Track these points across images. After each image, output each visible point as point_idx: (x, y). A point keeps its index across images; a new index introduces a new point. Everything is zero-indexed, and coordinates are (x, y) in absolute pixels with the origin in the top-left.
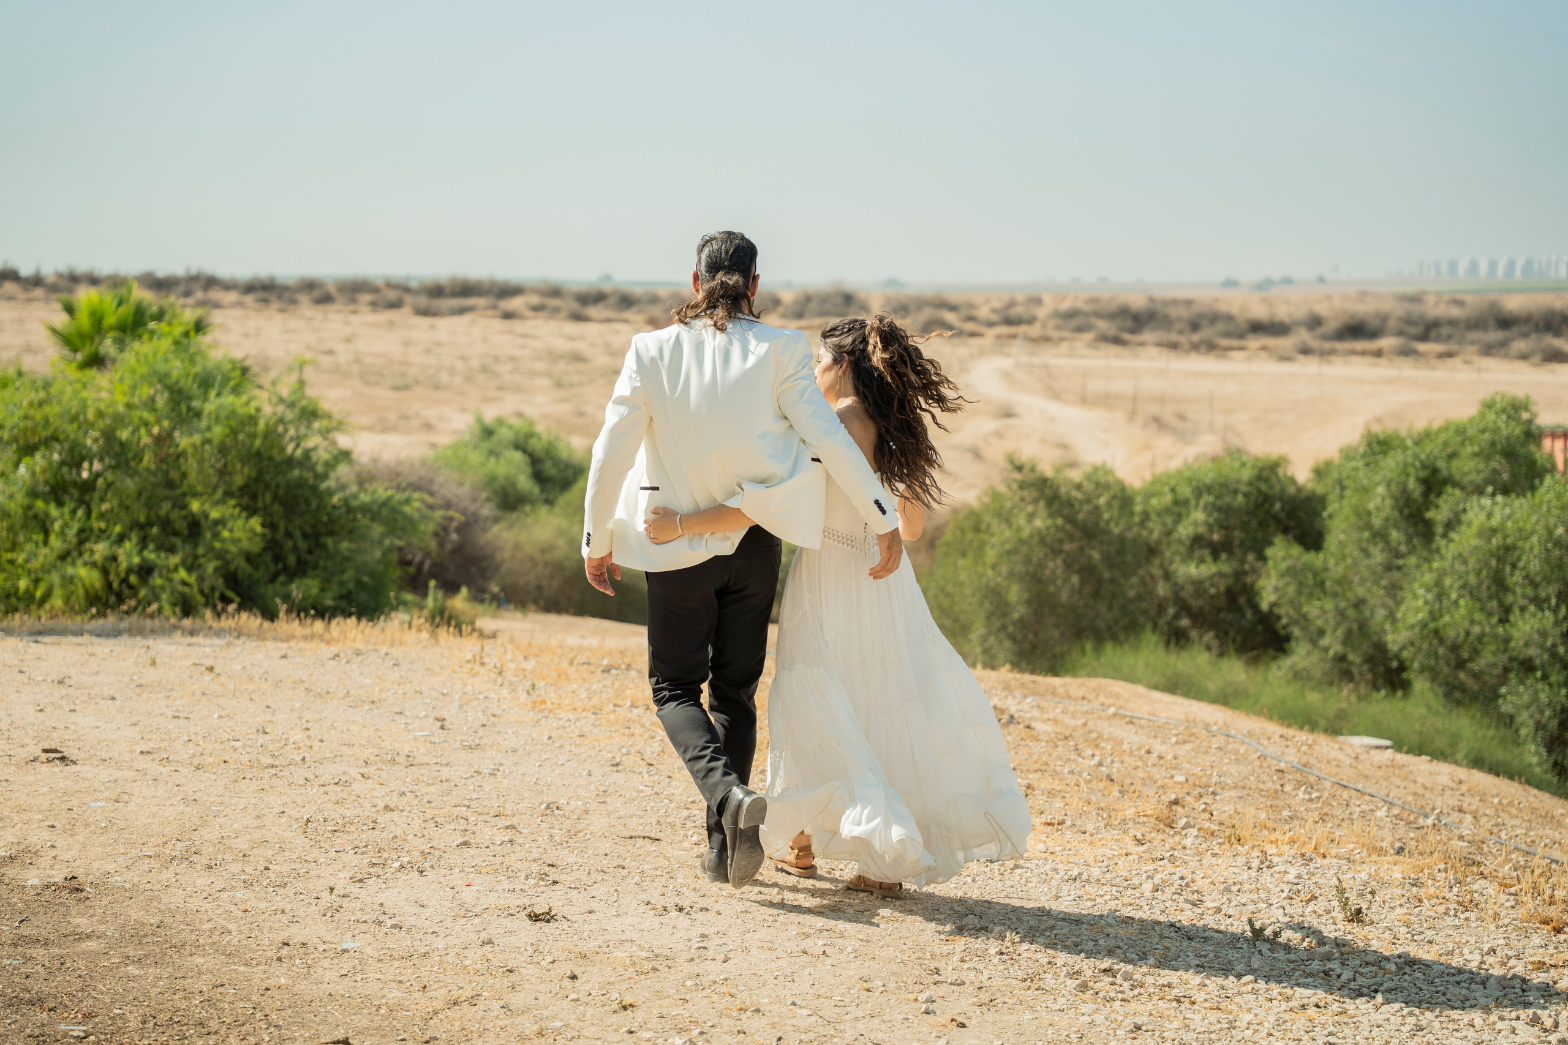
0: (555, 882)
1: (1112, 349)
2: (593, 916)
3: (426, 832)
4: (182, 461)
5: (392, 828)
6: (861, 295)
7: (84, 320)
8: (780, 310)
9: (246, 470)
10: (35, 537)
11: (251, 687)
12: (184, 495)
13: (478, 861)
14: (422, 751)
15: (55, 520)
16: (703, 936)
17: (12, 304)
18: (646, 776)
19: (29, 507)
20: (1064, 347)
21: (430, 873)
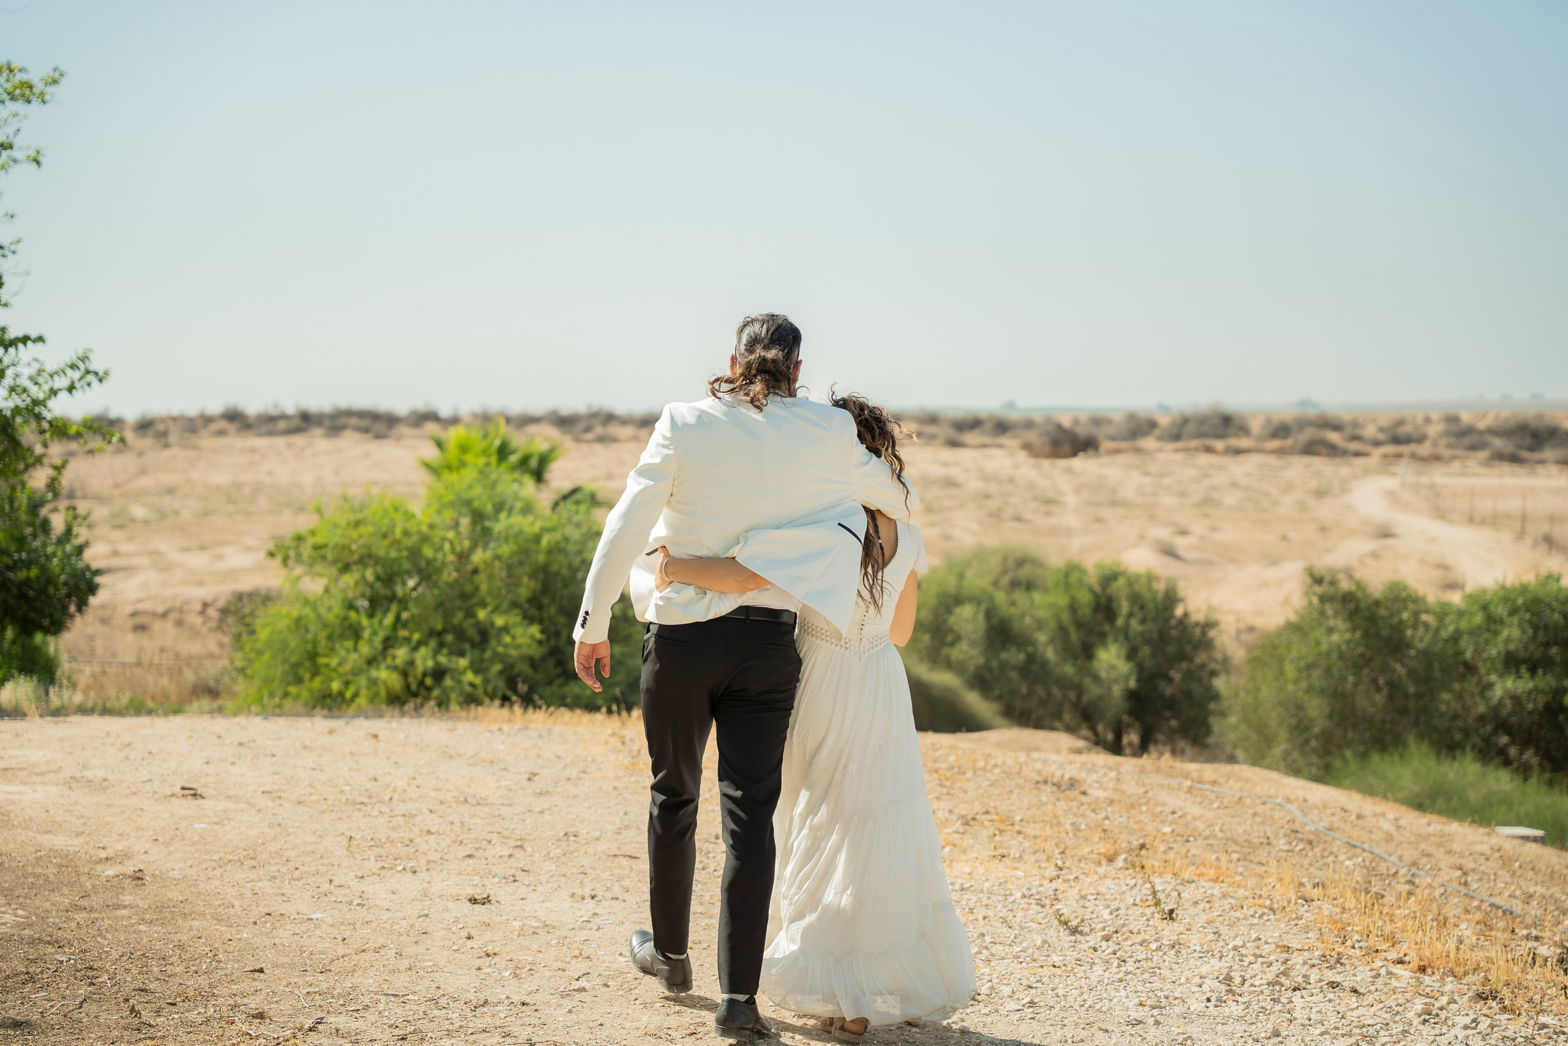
8: (1156, 432)
20: (1456, 466)
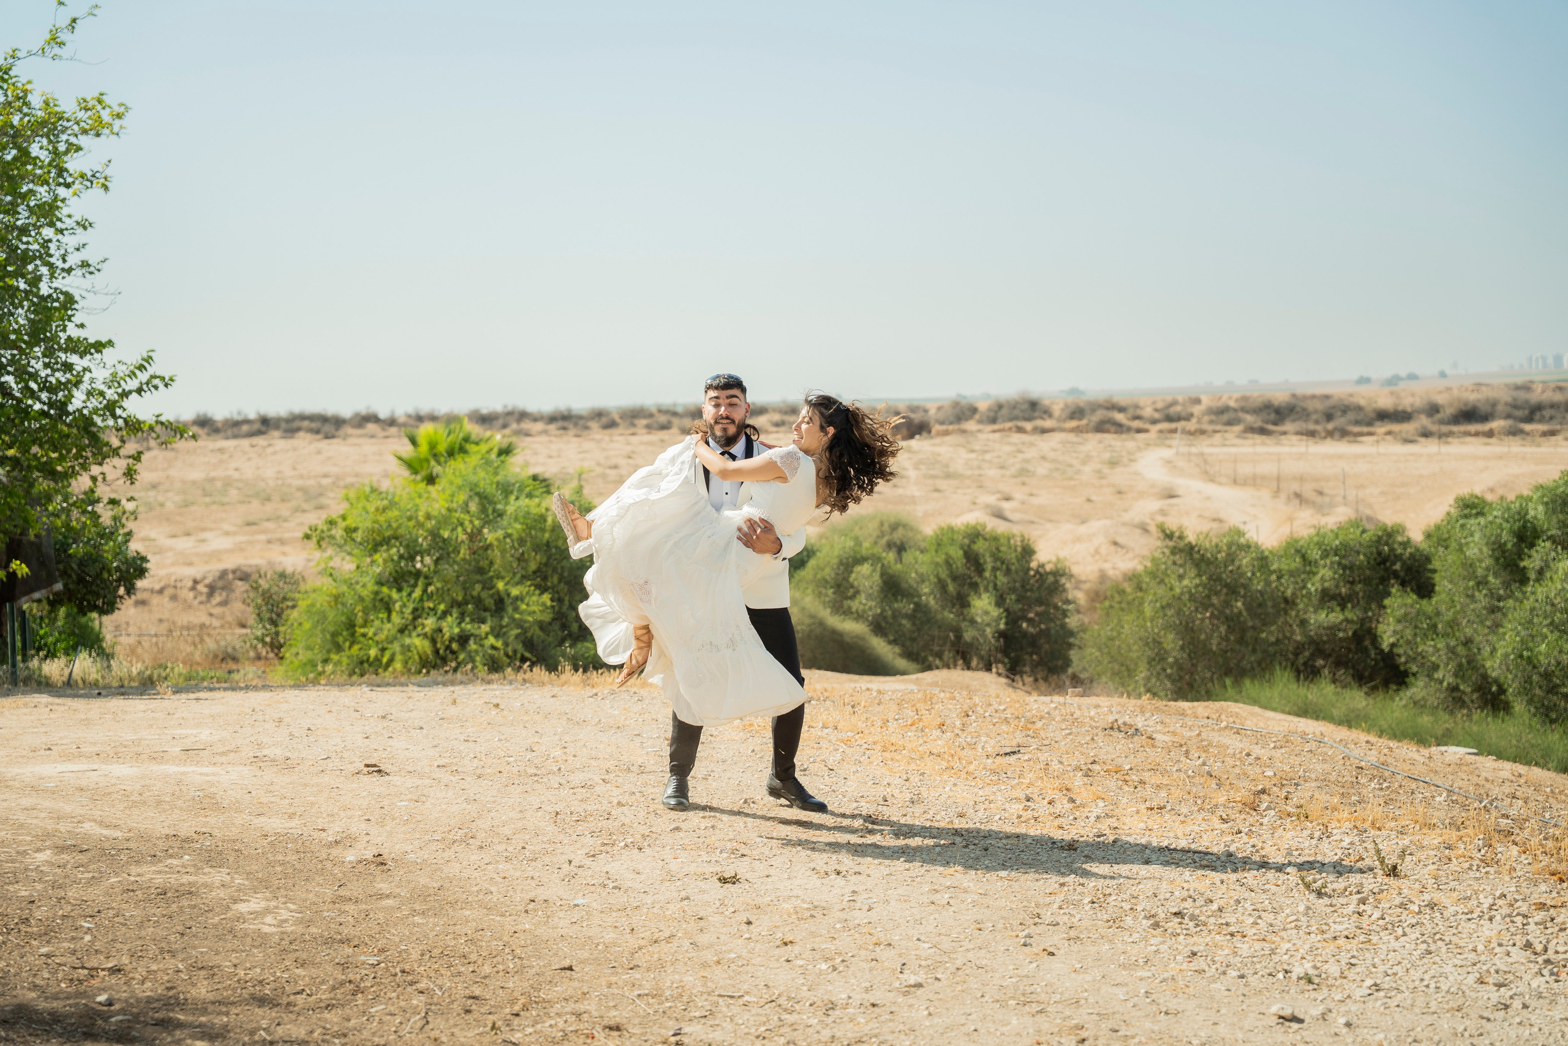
0: (743, 855)
1: (1259, 438)
2: (769, 879)
3: (647, 821)
4: (489, 552)
5: (623, 818)
6: (1046, 402)
7: (424, 448)
8: (977, 416)
9: (538, 557)
10: (381, 616)
11: (526, 718)
12: (491, 578)
13: (686, 841)
14: (652, 762)
15: (396, 601)
16: (854, 892)
17: (373, 440)
18: (827, 778)
19: (377, 593)
21: (647, 850)
